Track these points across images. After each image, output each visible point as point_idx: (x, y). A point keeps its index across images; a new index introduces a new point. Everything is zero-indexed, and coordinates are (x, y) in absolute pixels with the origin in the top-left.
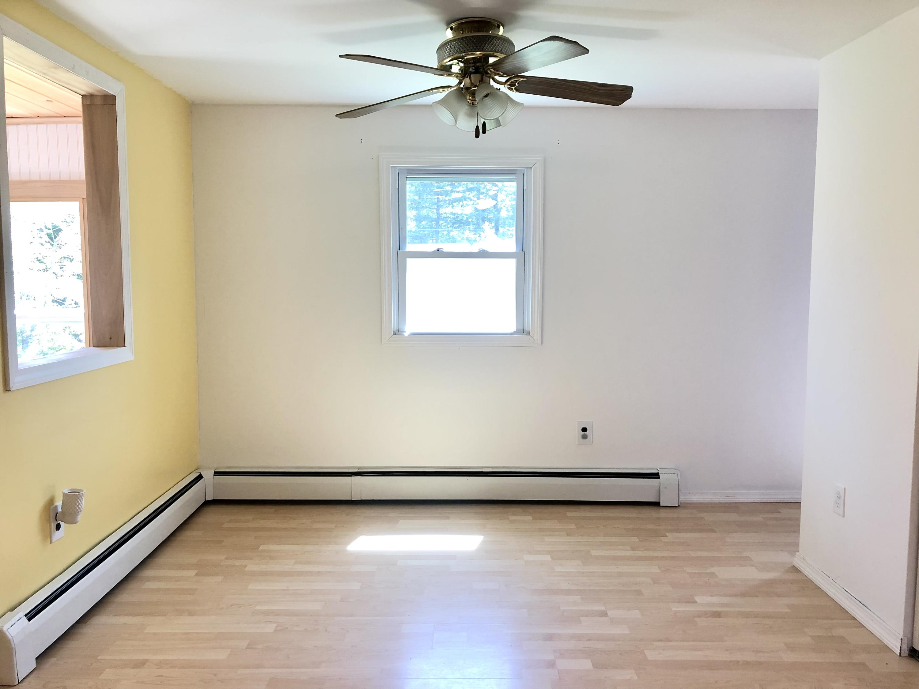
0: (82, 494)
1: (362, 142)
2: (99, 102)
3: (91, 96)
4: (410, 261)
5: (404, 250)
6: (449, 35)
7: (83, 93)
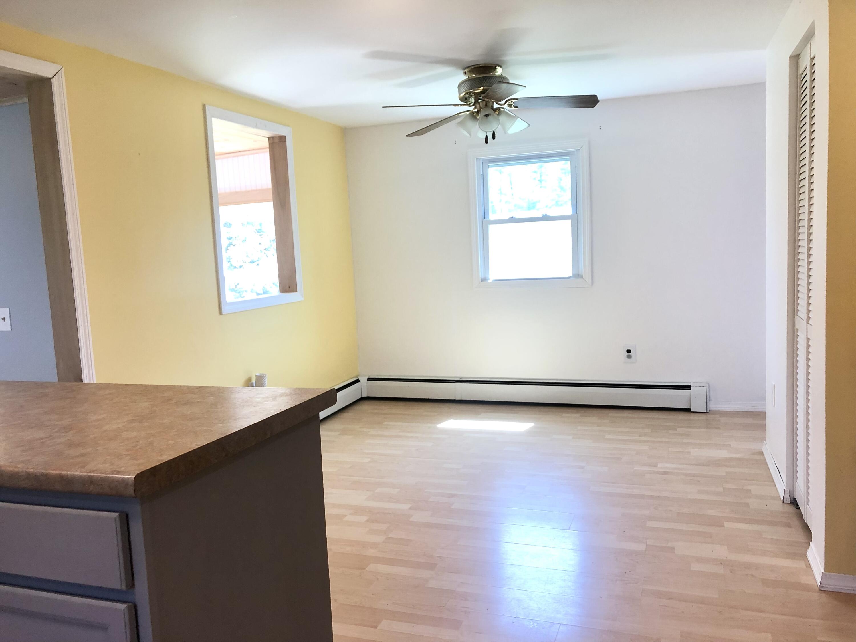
0: (265, 376)
1: (455, 143)
2: (277, 140)
3: (273, 138)
4: (491, 227)
5: (488, 219)
6: (466, 77)
7: (268, 137)
